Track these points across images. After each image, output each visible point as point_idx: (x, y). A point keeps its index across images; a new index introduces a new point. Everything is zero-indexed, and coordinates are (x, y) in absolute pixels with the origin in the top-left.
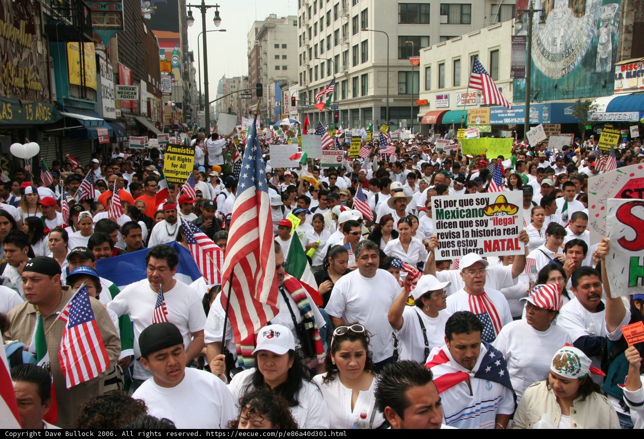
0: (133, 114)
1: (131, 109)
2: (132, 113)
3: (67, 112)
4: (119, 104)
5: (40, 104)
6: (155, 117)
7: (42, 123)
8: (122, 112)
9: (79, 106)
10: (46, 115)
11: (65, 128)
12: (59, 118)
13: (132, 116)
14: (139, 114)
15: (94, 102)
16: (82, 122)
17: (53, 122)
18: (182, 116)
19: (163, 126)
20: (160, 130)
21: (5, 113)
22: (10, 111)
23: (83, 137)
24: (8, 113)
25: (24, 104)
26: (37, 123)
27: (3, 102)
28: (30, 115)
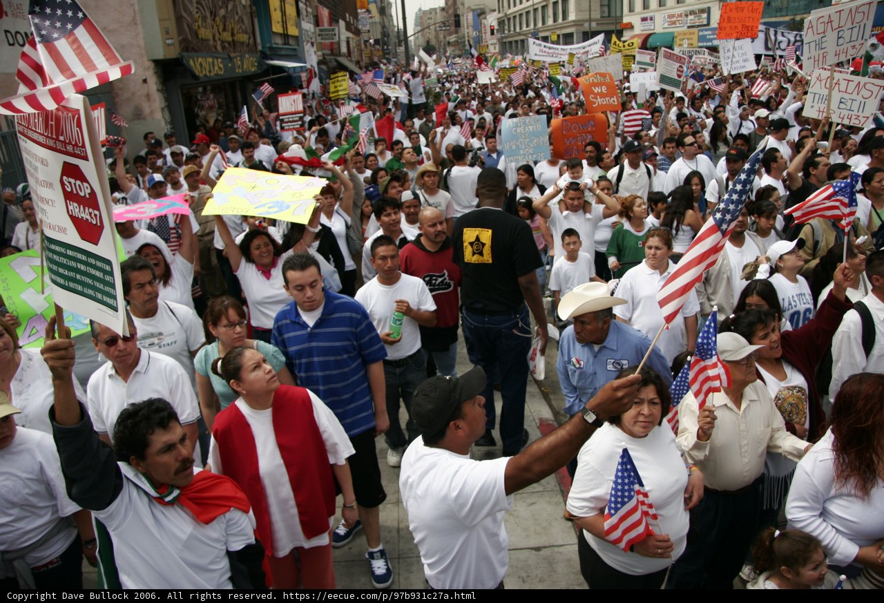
0: (334, 55)
1: (332, 51)
2: (332, 54)
3: (272, 60)
4: (320, 47)
5: (247, 56)
6: (355, 56)
7: (249, 74)
8: (323, 55)
9: (284, 53)
10: (253, 66)
11: (272, 77)
12: (265, 67)
13: (332, 57)
14: (339, 54)
15: (296, 47)
16: (287, 69)
17: (260, 71)
18: (381, 53)
19: (363, 64)
20: (361, 68)
21: (216, 68)
22: (221, 66)
23: (287, 83)
24: (220, 68)
25: (234, 58)
26: (245, 75)
27: (214, 57)
28: (239, 67)
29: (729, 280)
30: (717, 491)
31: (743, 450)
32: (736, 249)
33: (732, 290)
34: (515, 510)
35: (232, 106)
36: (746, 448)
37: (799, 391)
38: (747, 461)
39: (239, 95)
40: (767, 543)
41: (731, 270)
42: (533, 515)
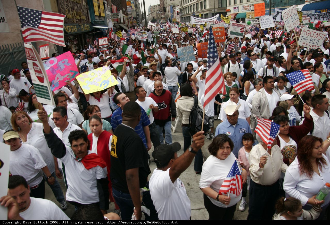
1: (117, 21)
2: (118, 23)
3: (95, 26)
4: (113, 20)
5: (86, 24)
6: (126, 24)
7: (87, 31)
8: (114, 23)
9: (99, 23)
10: (88, 28)
11: (95, 32)
12: (93, 29)
13: (118, 24)
14: (120, 23)
15: (104, 21)
16: (101, 29)
17: (91, 30)
18: (136, 22)
19: (129, 26)
20: (128, 28)
21: (74, 29)
22: (76, 28)
23: (101, 34)
24: (75, 29)
25: (81, 25)
26: (85, 31)
27: (73, 25)
28: (83, 29)
29: (268, 107)
30: (264, 185)
31: (273, 170)
32: (270, 95)
33: (269, 110)
34: (190, 195)
35: (80, 43)
36: (274, 169)
37: (293, 147)
38: (275, 173)
39: (83, 39)
40: (282, 203)
41: (268, 103)
42: (197, 197)
